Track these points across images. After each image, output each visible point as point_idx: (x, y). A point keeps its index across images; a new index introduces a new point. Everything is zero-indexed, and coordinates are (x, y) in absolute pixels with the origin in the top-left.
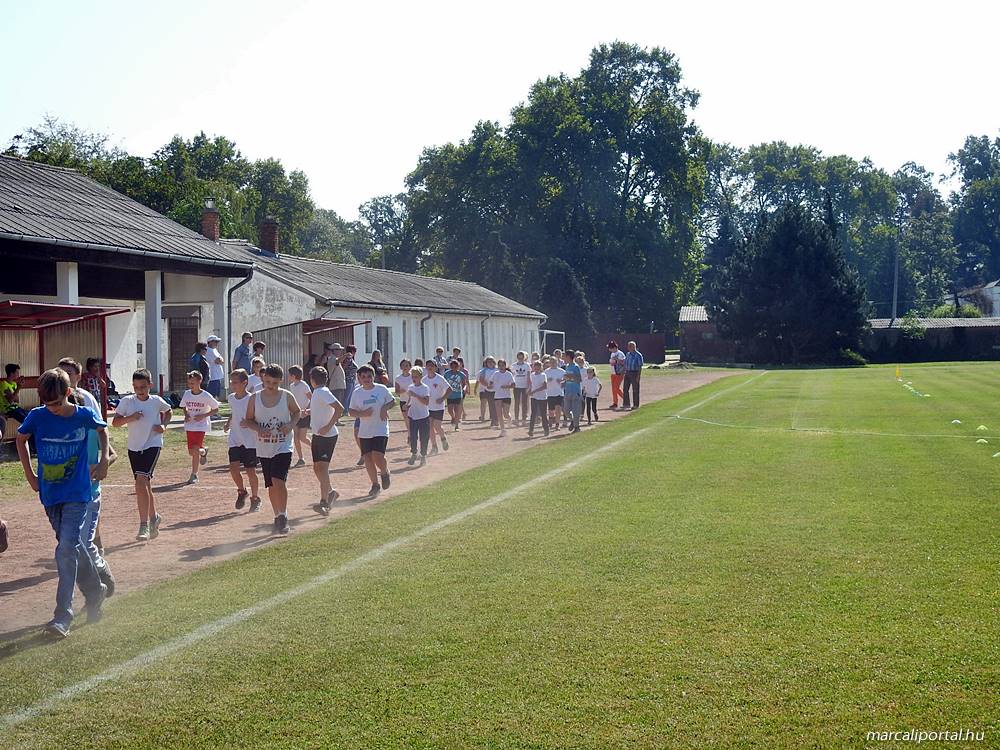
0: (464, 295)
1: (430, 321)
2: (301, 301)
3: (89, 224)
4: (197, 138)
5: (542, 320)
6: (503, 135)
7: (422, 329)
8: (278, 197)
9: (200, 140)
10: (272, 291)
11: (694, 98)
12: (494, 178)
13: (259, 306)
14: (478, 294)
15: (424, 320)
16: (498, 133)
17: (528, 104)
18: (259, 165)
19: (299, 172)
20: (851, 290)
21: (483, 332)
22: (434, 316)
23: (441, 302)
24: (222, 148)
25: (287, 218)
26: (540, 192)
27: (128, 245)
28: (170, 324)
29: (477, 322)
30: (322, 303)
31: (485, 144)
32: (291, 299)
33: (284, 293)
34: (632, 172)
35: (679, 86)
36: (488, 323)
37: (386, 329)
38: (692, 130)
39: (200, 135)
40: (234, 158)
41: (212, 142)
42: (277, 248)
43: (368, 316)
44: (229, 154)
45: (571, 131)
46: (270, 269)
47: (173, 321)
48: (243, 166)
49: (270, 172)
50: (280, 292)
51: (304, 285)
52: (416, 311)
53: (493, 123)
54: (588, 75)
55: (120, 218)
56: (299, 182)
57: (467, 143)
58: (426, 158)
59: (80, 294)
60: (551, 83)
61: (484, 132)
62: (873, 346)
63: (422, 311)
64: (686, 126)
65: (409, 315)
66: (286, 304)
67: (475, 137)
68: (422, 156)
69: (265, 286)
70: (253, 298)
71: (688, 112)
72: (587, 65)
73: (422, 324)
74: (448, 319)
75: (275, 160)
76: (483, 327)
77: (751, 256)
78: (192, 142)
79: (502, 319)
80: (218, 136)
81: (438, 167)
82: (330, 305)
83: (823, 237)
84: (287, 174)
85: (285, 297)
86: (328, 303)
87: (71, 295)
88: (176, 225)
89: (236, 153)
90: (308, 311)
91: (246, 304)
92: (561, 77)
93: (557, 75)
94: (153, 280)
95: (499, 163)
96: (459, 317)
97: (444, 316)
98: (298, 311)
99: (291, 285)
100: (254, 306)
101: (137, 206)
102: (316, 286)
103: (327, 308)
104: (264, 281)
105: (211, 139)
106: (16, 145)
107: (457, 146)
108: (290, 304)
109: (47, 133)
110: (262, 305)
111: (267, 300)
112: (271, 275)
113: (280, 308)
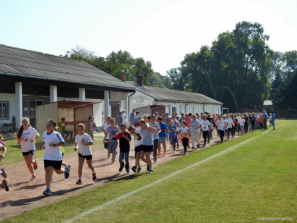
0: (198, 97)
1: (188, 105)
2: (150, 99)
3: (88, 77)
5: (221, 105)
6: (209, 49)
7: (186, 108)
8: (143, 69)
9: (120, 52)
10: (141, 97)
11: (268, 38)
12: (207, 62)
13: (137, 101)
14: (202, 97)
15: (186, 105)
17: (217, 40)
18: (137, 59)
19: (149, 61)
21: (204, 108)
22: (189, 104)
23: (191, 100)
24: (126, 55)
25: (146, 76)
26: (221, 67)
27: (100, 83)
28: (111, 106)
29: (202, 106)
30: (156, 100)
31: (204, 52)
34: (249, 60)
35: (263, 34)
36: (205, 106)
37: (175, 108)
38: (267, 47)
39: (120, 51)
40: (130, 57)
41: (123, 53)
42: (143, 84)
43: (170, 104)
44: (128, 56)
45: (230, 48)
46: (141, 90)
47: (112, 105)
48: (134, 60)
49: (140, 61)
51: (151, 95)
53: (207, 46)
54: (235, 31)
55: (97, 75)
56: (149, 65)
57: (199, 52)
58: (187, 57)
59: (86, 97)
60: (224, 34)
61: (204, 49)
63: (185, 102)
64: (265, 46)
65: (182, 103)
67: (201, 50)
68: (186, 56)
69: (139, 95)
70: (135, 98)
71: (266, 41)
72: (235, 28)
74: (193, 105)
75: (142, 58)
76: (204, 107)
77: (286, 85)
78: (117, 53)
79: (210, 105)
80: (125, 51)
81: (190, 59)
82: (158, 101)
84: (145, 62)
85: (145, 98)
86: (158, 100)
87: (83, 97)
88: (113, 77)
89: (130, 56)
90: (152, 102)
91: (133, 100)
92: (227, 32)
93: (226, 32)
94: (107, 93)
95: (208, 58)
96: (196, 104)
97: (192, 104)
98: (149, 102)
99: (147, 95)
100: (136, 101)
101: (102, 72)
102: (154, 95)
103: (158, 102)
104: (139, 94)
105: (123, 52)
106: (67, 54)
107: (196, 53)
108: (146, 100)
109: (77, 51)
110: (138, 100)
111: (140, 99)
112: (141, 92)
113: (143, 102)
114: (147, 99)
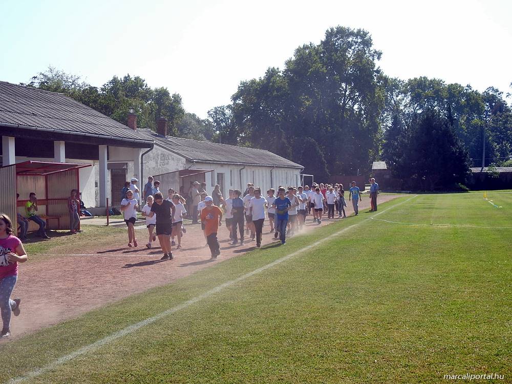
0: (262, 157)
1: (244, 170)
2: (179, 160)
3: (71, 122)
4: (125, 77)
5: (302, 169)
6: (281, 74)
7: (240, 174)
8: (166, 107)
9: (127, 78)
10: (163, 155)
11: (379, 55)
12: (277, 97)
13: (157, 163)
14: (269, 156)
15: (241, 169)
16: (278, 74)
17: (294, 58)
18: (156, 91)
19: (177, 94)
20: (461, 153)
21: (271, 176)
22: (246, 167)
23: (250, 160)
24: (138, 82)
25: (171, 118)
26: (300, 104)
27: (91, 132)
28: (112, 172)
29: (268, 170)
30: (189, 161)
31: (272, 80)
32: (173, 159)
33: (170, 156)
34: (347, 93)
35: (371, 48)
36: (274, 171)
37: (222, 174)
38: (378, 71)
39: (127, 76)
40: (144, 87)
41: (133, 79)
42: (166, 133)
43: (212, 167)
44: (141, 86)
45: (317, 72)
46: (163, 144)
47: (113, 170)
48: (148, 91)
49: (162, 94)
50: (168, 156)
51: (180, 152)
52: (237, 165)
53: (276, 69)
54: (324, 43)
55: (86, 118)
56: (177, 99)
57: (263, 79)
58: (242, 87)
59: (67, 157)
60: (305, 47)
61: (272, 73)
62: (473, 181)
63: (240, 165)
64: (375, 69)
65: (234, 167)
66: (171, 162)
67: (266, 76)
68: (240, 86)
69: (160, 152)
70: (154, 158)
71: (376, 61)
72: (324, 38)
73: (240, 171)
74: (253, 169)
75: (165, 88)
76: (271, 173)
77: (409, 135)
78: (123, 79)
79: (282, 169)
80: (136, 76)
81: (248, 91)
82: (193, 162)
83: (446, 125)
84: (171, 95)
85: (170, 158)
86: (192, 161)
87: (61, 157)
88: (115, 122)
89: (145, 85)
90: (182, 165)
91: (150, 162)
92: (311, 44)
93: (308, 44)
94: (103, 150)
95: (279, 89)
96: (259, 168)
97: (251, 167)
98: (177, 165)
99: (173, 152)
100: (154, 163)
101: (95, 112)
102: (186, 152)
103: (192, 164)
104: (159, 150)
105: (133, 77)
106: (34, 81)
107: (258, 80)
108: (173, 161)
109: (50, 75)
110: (159, 162)
111: (161, 160)
112: (163, 147)
113: (168, 164)
114: (173, 158)
